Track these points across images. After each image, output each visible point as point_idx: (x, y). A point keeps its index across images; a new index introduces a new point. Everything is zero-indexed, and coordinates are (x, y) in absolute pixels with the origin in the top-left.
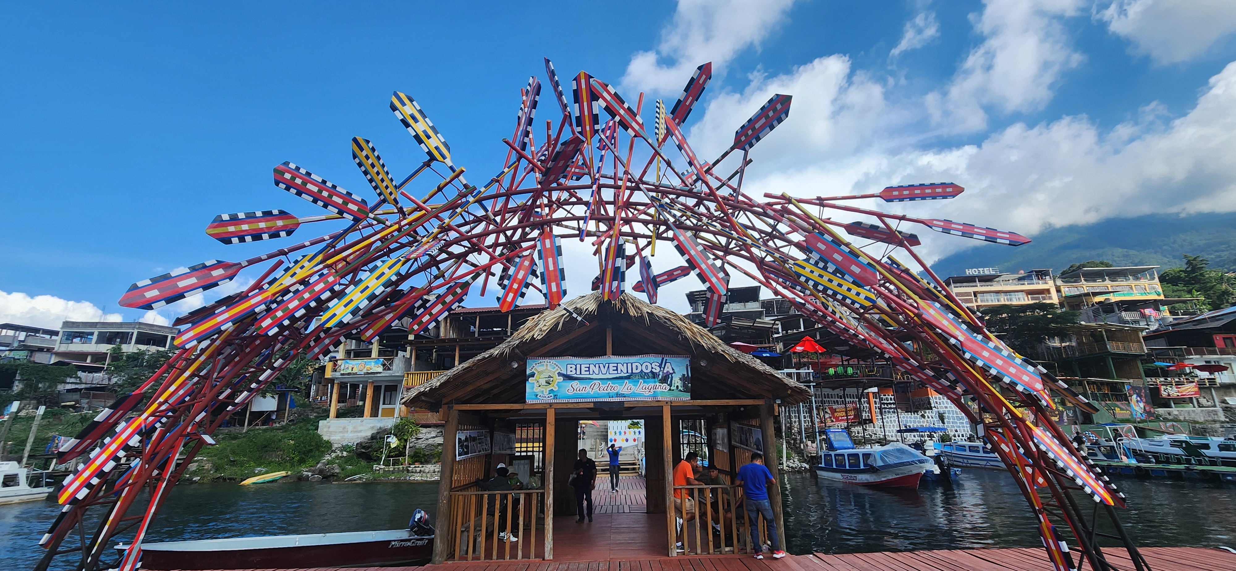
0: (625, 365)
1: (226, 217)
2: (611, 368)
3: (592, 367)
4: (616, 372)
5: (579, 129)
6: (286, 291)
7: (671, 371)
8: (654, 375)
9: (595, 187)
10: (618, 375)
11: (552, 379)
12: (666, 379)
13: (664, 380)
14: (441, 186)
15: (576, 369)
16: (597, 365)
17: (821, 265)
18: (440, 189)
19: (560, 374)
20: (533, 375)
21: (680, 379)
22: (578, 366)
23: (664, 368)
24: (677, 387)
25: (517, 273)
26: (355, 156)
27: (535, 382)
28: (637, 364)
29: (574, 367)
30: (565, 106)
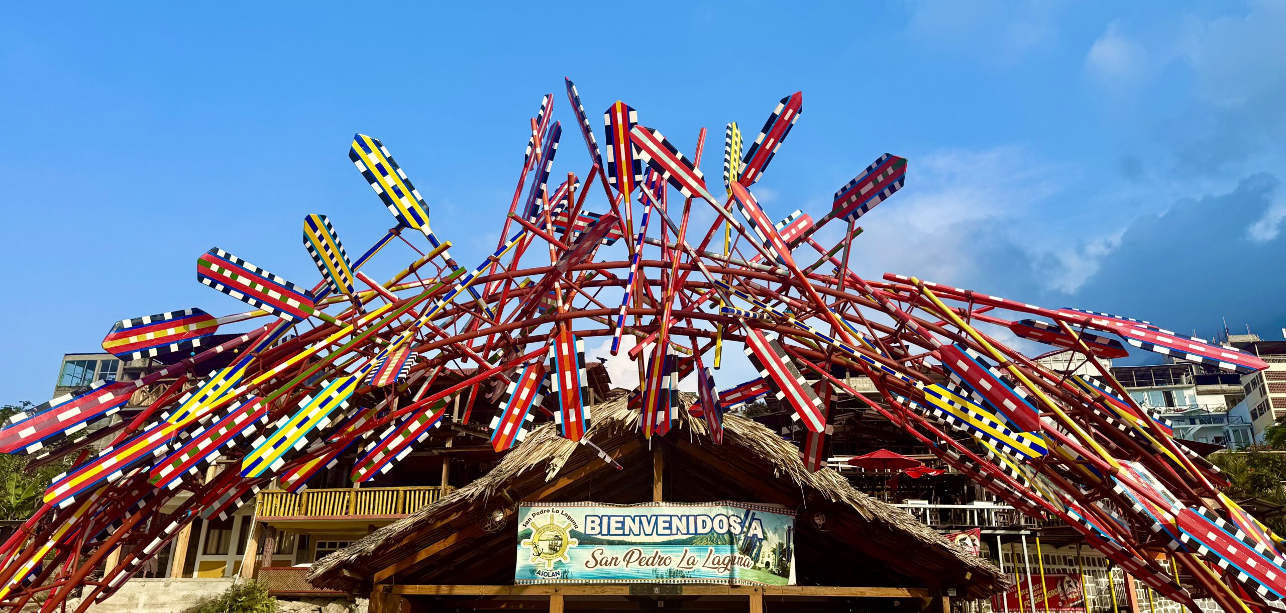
0: (684, 519)
1: (127, 324)
2: (661, 525)
3: (628, 521)
4: (668, 532)
5: (613, 180)
6: (194, 425)
7: (760, 536)
8: (732, 539)
9: (634, 267)
10: (672, 538)
11: (559, 542)
12: (750, 548)
13: (748, 549)
14: (415, 266)
15: (601, 525)
16: (637, 519)
17: (965, 393)
18: (413, 269)
19: (573, 534)
20: (528, 535)
21: (774, 551)
22: (605, 520)
23: (748, 530)
24: (768, 564)
25: (519, 391)
26: (306, 240)
27: (531, 547)
28: (705, 518)
29: (597, 520)
30: (593, 147)
